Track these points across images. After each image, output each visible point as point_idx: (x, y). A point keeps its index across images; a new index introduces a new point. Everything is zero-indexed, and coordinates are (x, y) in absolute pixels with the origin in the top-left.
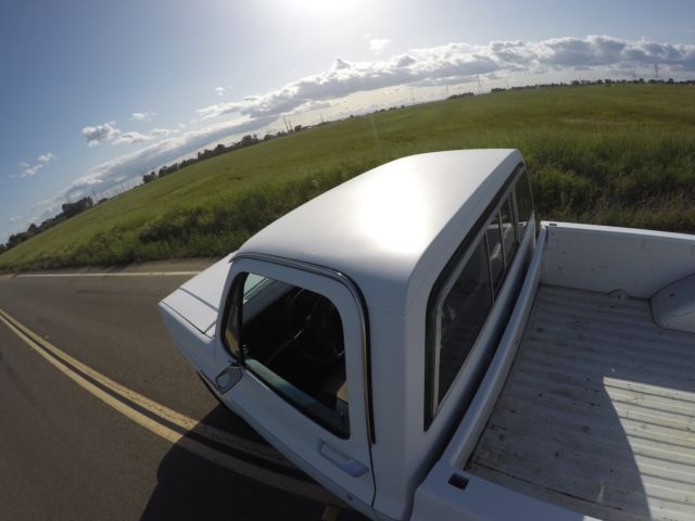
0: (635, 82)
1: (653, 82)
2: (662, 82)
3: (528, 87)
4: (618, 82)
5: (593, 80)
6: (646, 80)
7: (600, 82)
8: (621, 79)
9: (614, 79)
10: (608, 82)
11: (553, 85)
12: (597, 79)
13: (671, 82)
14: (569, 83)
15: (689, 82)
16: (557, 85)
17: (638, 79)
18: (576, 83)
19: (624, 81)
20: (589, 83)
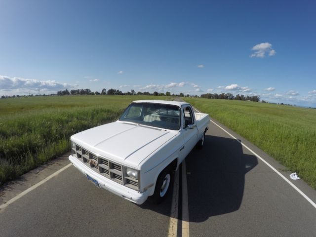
0: (29, 96)
1: (37, 95)
2: (40, 95)
4: (22, 96)
5: (11, 96)
6: (34, 95)
7: (14, 96)
8: (23, 95)
9: (20, 95)
10: (18, 96)
13: (44, 95)
15: (52, 95)
17: (31, 95)
18: (3, 97)
19: (25, 96)
20: (9, 97)
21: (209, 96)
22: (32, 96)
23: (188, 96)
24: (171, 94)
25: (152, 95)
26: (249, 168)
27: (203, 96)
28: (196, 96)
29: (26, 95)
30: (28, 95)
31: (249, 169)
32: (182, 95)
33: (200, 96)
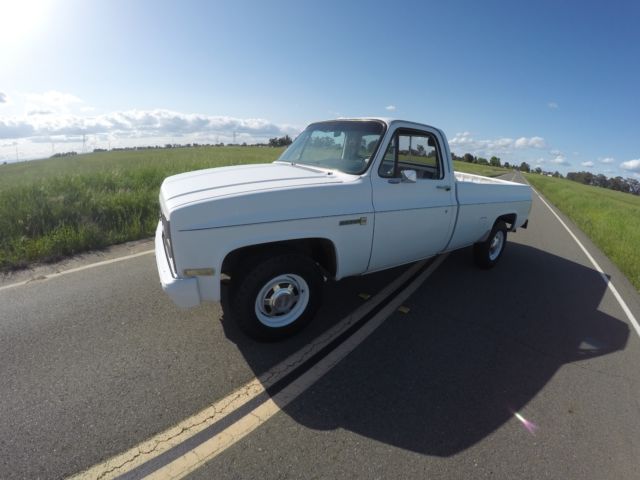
0: (217, 145)
1: (231, 145)
2: (237, 145)
3: (127, 149)
4: (203, 145)
5: (183, 144)
6: (225, 144)
7: (189, 145)
8: (205, 143)
9: (200, 143)
10: (195, 145)
11: (149, 148)
12: (187, 143)
13: (245, 145)
14: (163, 146)
15: (258, 145)
16: (153, 148)
17: (219, 143)
18: (169, 146)
19: (208, 145)
20: (180, 146)
21: (586, 179)
22: (222, 144)
23: (539, 171)
24: (502, 163)
25: (460, 159)
26: (588, 351)
27: (572, 177)
28: (556, 175)
29: (211, 143)
30: (214, 143)
31: (589, 355)
32: (525, 167)
33: (565, 175)
